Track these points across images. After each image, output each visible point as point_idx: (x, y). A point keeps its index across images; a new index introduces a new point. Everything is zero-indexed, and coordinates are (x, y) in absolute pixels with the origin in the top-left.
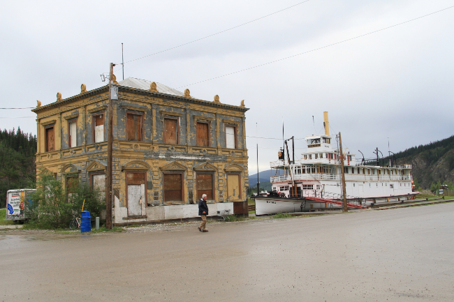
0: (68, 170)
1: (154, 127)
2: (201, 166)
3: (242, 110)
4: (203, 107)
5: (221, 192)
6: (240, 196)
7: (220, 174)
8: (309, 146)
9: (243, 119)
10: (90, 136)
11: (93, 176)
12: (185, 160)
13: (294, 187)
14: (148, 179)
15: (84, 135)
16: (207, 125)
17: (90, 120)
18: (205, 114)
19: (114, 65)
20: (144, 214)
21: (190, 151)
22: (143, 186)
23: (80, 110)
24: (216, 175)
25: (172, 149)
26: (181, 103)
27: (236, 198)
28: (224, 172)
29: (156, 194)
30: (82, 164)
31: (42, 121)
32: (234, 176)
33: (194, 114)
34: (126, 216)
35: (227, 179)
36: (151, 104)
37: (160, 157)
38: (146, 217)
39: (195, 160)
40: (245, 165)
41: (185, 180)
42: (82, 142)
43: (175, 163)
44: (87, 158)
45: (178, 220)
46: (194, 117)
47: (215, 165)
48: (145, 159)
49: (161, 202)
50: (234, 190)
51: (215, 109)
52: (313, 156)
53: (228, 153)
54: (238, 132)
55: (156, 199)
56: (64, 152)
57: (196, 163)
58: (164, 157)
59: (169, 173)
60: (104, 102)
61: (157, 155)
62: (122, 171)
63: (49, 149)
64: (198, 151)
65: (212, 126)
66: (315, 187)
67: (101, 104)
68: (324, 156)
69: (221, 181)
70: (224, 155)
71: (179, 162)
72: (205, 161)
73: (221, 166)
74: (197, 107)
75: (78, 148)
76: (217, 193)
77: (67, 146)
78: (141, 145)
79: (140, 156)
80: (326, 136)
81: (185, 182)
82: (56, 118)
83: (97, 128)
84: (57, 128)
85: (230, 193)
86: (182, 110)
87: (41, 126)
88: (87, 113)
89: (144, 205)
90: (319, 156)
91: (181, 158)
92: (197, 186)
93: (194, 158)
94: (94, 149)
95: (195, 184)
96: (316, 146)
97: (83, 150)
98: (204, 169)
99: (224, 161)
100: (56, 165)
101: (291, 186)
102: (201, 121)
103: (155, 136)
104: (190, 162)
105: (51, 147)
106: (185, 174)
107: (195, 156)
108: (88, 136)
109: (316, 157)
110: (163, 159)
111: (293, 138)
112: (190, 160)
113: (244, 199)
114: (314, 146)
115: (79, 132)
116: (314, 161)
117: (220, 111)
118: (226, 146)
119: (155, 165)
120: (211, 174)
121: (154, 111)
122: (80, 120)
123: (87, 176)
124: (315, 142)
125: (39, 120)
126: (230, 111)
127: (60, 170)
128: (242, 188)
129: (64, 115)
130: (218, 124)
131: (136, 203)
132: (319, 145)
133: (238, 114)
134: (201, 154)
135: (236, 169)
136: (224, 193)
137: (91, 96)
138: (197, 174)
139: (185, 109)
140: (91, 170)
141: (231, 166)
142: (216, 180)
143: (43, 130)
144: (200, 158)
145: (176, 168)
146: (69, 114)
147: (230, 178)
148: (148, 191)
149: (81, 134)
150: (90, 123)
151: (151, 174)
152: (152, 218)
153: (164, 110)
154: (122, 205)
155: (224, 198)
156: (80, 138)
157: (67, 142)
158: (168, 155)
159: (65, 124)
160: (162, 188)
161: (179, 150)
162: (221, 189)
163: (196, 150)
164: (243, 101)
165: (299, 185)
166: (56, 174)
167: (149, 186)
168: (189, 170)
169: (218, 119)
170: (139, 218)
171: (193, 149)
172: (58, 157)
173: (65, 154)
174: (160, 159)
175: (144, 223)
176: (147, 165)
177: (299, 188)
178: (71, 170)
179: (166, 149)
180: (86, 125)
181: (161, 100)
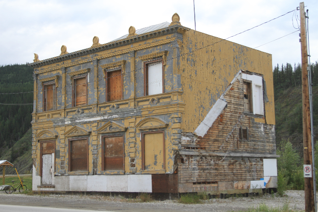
1: (63, 92)
4: (113, 50)
5: (133, 160)
6: (164, 166)
7: (132, 135)
12: (89, 122)
20: (53, 183)
21: (96, 111)
22: (53, 155)
24: (127, 136)
25: (78, 112)
27: (159, 169)
28: (138, 132)
29: (62, 163)
32: (156, 135)
33: (105, 62)
34: (39, 184)
35: (143, 141)
37: (66, 123)
38: (55, 187)
39: (100, 121)
41: (90, 146)
48: (55, 127)
49: (67, 172)
50: (156, 156)
51: (129, 46)
53: (147, 103)
54: (166, 68)
55: (62, 168)
57: (102, 123)
58: (70, 122)
59: (74, 139)
62: (38, 141)
64: (106, 109)
69: (132, 145)
72: (111, 120)
73: (134, 123)
74: (105, 54)
76: (127, 161)
78: (52, 114)
79: (50, 125)
85: (149, 161)
86: (91, 64)
89: (53, 175)
91: (86, 120)
92: (103, 153)
95: (100, 151)
99: (137, 116)
102: (112, 70)
103: (63, 101)
104: (94, 124)
106: (91, 138)
107: (101, 115)
110: (69, 125)
112: (94, 122)
113: (170, 170)
118: (146, 93)
119: (62, 132)
120: (120, 135)
128: (168, 152)
131: (48, 172)
134: (109, 112)
136: (138, 161)
138: (104, 138)
142: (127, 143)
144: (106, 118)
151: (59, 142)
152: (59, 188)
153: (74, 71)
154: (37, 174)
155: (137, 167)
158: (73, 120)
160: (68, 156)
161: (87, 112)
162: (133, 155)
170: (48, 187)
174: (66, 125)
175: (53, 193)
179: (73, 113)
181: (70, 61)
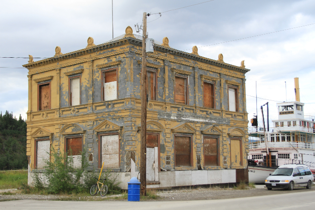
0: (69, 131)
1: (166, 85)
2: (208, 130)
3: (243, 70)
4: (209, 66)
5: (225, 158)
6: (241, 163)
7: (225, 139)
8: (281, 113)
9: (243, 80)
10: (98, 93)
11: (101, 136)
12: (193, 122)
13: (268, 156)
14: (161, 142)
15: (91, 93)
16: (212, 85)
17: (98, 76)
18: (211, 74)
19: (148, 15)
20: (157, 180)
21: (199, 113)
22: (156, 148)
23: (86, 66)
24: (221, 139)
25: (182, 110)
26: (190, 61)
27: (238, 165)
28: (227, 137)
29: (168, 158)
30: (88, 124)
31: (35, 77)
32: (236, 141)
33: (201, 72)
35: (230, 144)
36: (163, 60)
37: (172, 118)
38: (159, 183)
39: (202, 123)
40: (246, 129)
41: (194, 144)
42: (88, 99)
43: (186, 126)
44: (94, 118)
45: (188, 187)
46: (201, 76)
47: (220, 128)
48: (159, 119)
49: (172, 167)
51: (219, 69)
52: (286, 124)
53: (230, 116)
54: (239, 94)
55: (168, 163)
56: (63, 111)
57: (204, 125)
58: (176, 118)
59: (180, 135)
60: (117, 57)
61: (169, 115)
62: (138, 131)
63: (43, 108)
64: (205, 113)
65: (217, 88)
66: (292, 157)
67: (114, 59)
68: (298, 123)
69: (225, 147)
70: (228, 118)
71: (189, 124)
72: (210, 124)
73: (226, 130)
74: (204, 66)
75: (82, 106)
76: (221, 159)
77: (67, 104)
78: (155, 105)
79: (154, 116)
80: (298, 103)
81: (194, 146)
82: (54, 73)
83: (107, 85)
84: (54, 85)
85: (233, 160)
86: (191, 68)
87: (33, 82)
88: (95, 68)
89: (157, 170)
90: (292, 123)
92: (204, 152)
93: (201, 120)
94: (104, 107)
95: (202, 149)
96: (289, 113)
97: (90, 108)
98: (210, 132)
99: (227, 125)
100: (53, 125)
101: (265, 154)
102: (208, 81)
103: (167, 95)
104: (198, 125)
105: (45, 104)
106: (194, 137)
107: (203, 118)
108: (96, 94)
109: (289, 125)
110: (175, 121)
111: (267, 104)
112: (197, 122)
113: (245, 166)
114: (286, 113)
115: (83, 89)
116: (286, 128)
117: (224, 71)
118: (228, 109)
119: (168, 126)
120: (216, 137)
121: (166, 68)
122: (86, 76)
123: (95, 137)
124: (287, 109)
125: (31, 76)
126: (232, 72)
127: (58, 131)
128: (243, 154)
129: (64, 71)
130: (222, 85)
131: (151, 167)
132: (292, 112)
133: (239, 75)
134: (208, 116)
135: (239, 134)
136: (228, 159)
137: (101, 50)
138: (205, 138)
139: (194, 67)
140: (100, 130)
141: (234, 130)
142: (221, 145)
143: (35, 87)
144: (207, 121)
145: (186, 130)
146: (71, 69)
147: (233, 142)
148: (162, 154)
149: (87, 90)
150: (99, 79)
151: (164, 136)
152: (164, 184)
153: (175, 67)
154: (137, 170)
155: (228, 164)
156: (84, 96)
157: (67, 100)
158: (179, 116)
159: (65, 81)
160: (173, 152)
161: (188, 111)
162: (225, 154)
163: (203, 111)
164: (243, 61)
165: (273, 154)
166: (52, 134)
167: (162, 149)
168: (197, 133)
169: (222, 80)
170: (153, 184)
171: (201, 111)
172: (56, 115)
173: (64, 113)
174: (172, 120)
176: (160, 126)
177: (274, 157)
178: (73, 130)
179: (176, 109)
180: (93, 82)
181: (172, 57)
